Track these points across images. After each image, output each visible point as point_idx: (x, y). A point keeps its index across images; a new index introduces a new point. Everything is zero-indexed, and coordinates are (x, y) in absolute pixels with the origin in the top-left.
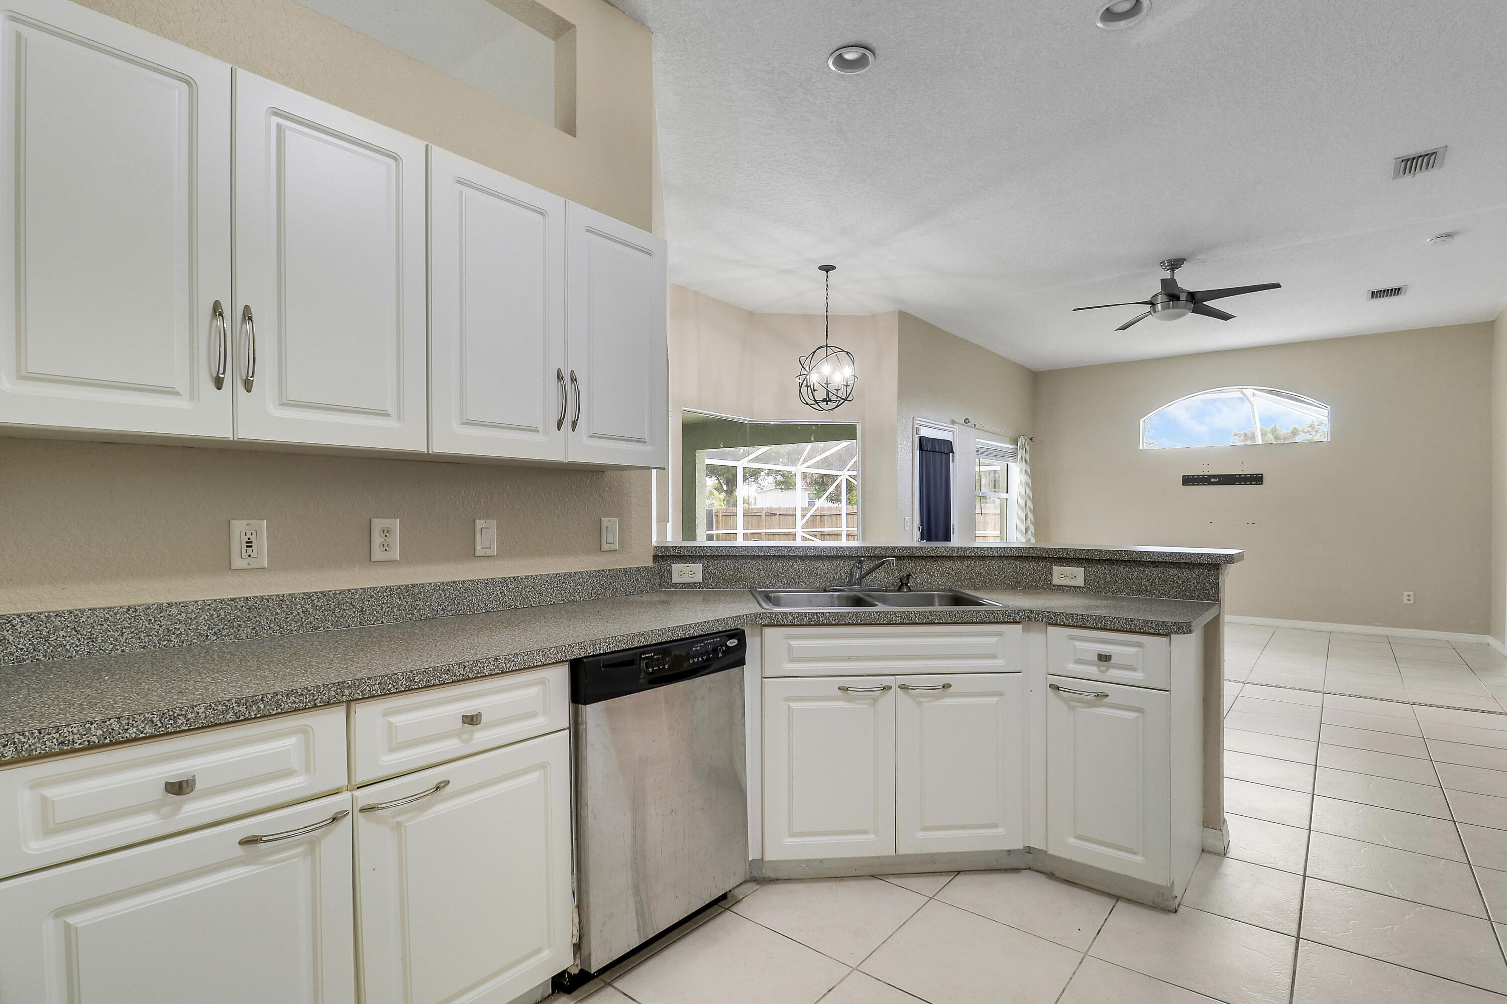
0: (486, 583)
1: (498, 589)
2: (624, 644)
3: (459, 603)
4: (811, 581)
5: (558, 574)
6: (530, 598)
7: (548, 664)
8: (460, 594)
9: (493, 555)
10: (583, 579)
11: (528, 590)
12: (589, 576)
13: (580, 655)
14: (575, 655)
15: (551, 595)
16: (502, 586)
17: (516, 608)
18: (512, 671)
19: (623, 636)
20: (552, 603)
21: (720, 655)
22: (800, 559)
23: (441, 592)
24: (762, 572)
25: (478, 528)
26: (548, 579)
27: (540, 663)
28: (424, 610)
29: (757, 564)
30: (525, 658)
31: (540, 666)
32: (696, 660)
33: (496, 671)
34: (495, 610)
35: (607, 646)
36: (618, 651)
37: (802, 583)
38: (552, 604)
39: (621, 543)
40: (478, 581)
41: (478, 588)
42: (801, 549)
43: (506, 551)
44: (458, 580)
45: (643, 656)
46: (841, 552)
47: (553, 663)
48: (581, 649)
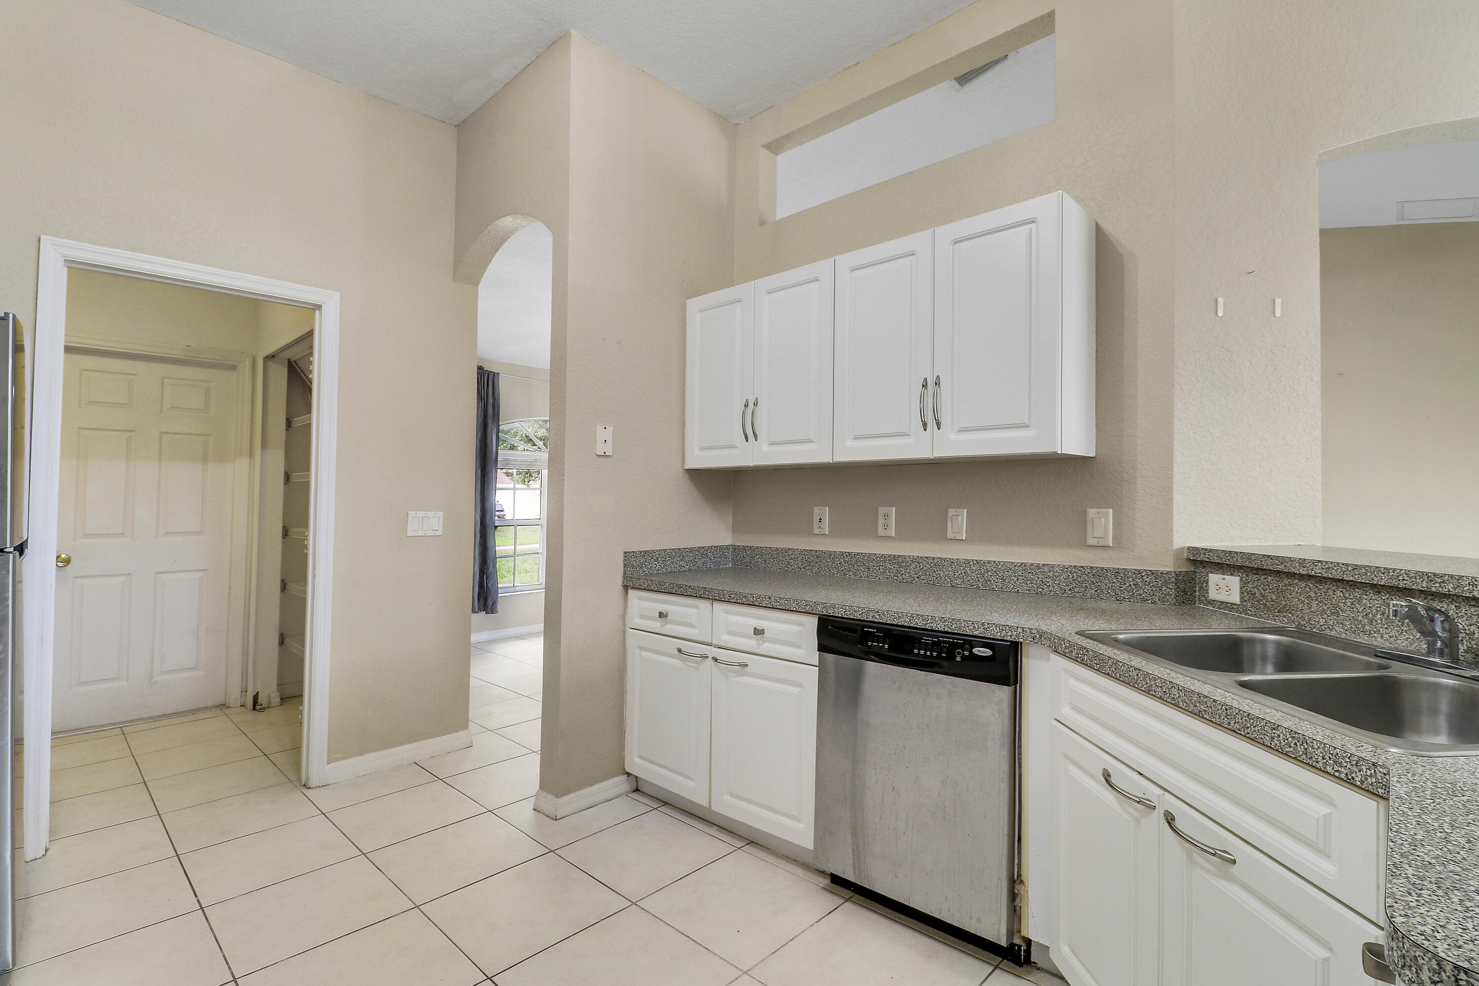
0: (952, 562)
1: (962, 568)
2: (859, 615)
3: (930, 575)
4: (1391, 635)
5: (1023, 563)
6: (992, 582)
7: (800, 612)
8: (931, 567)
9: (962, 539)
10: (1054, 572)
11: (990, 574)
12: (1062, 570)
13: (823, 612)
14: (819, 611)
15: (1015, 582)
16: (966, 567)
17: (978, 588)
18: (778, 609)
19: (859, 607)
20: (1016, 590)
21: (958, 659)
22: (1373, 589)
23: (917, 563)
24: (1314, 603)
25: (950, 514)
26: (1012, 567)
27: (794, 609)
28: (905, 575)
29: (1307, 588)
30: (786, 602)
31: (794, 611)
32: (922, 652)
33: (769, 605)
34: (959, 586)
35: (844, 612)
36: (854, 619)
37: (1375, 635)
38: (1016, 592)
39: (1117, 537)
40: (945, 560)
41: (945, 565)
42: (1363, 571)
43: (976, 535)
44: (930, 556)
45: (865, 629)
46: (1437, 585)
47: (803, 612)
48: (824, 608)
